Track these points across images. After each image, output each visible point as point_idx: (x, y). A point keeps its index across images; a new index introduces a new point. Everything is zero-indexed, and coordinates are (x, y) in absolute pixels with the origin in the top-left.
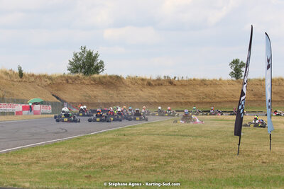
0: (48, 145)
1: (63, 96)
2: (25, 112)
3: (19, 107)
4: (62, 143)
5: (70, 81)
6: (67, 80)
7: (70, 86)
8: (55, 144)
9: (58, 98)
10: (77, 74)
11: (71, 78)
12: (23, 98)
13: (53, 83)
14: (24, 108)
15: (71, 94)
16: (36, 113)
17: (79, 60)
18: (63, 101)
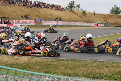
0: (103, 37)
1: (108, 21)
2: (96, 26)
3: (94, 24)
4: (108, 36)
5: (110, 16)
6: (109, 16)
7: (110, 18)
8: (105, 37)
9: (106, 22)
10: (113, 14)
11: (111, 15)
12: (95, 21)
13: (105, 17)
14: (95, 25)
15: (111, 21)
16: (99, 26)
17: (114, 9)
18: (108, 23)
